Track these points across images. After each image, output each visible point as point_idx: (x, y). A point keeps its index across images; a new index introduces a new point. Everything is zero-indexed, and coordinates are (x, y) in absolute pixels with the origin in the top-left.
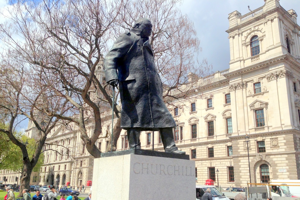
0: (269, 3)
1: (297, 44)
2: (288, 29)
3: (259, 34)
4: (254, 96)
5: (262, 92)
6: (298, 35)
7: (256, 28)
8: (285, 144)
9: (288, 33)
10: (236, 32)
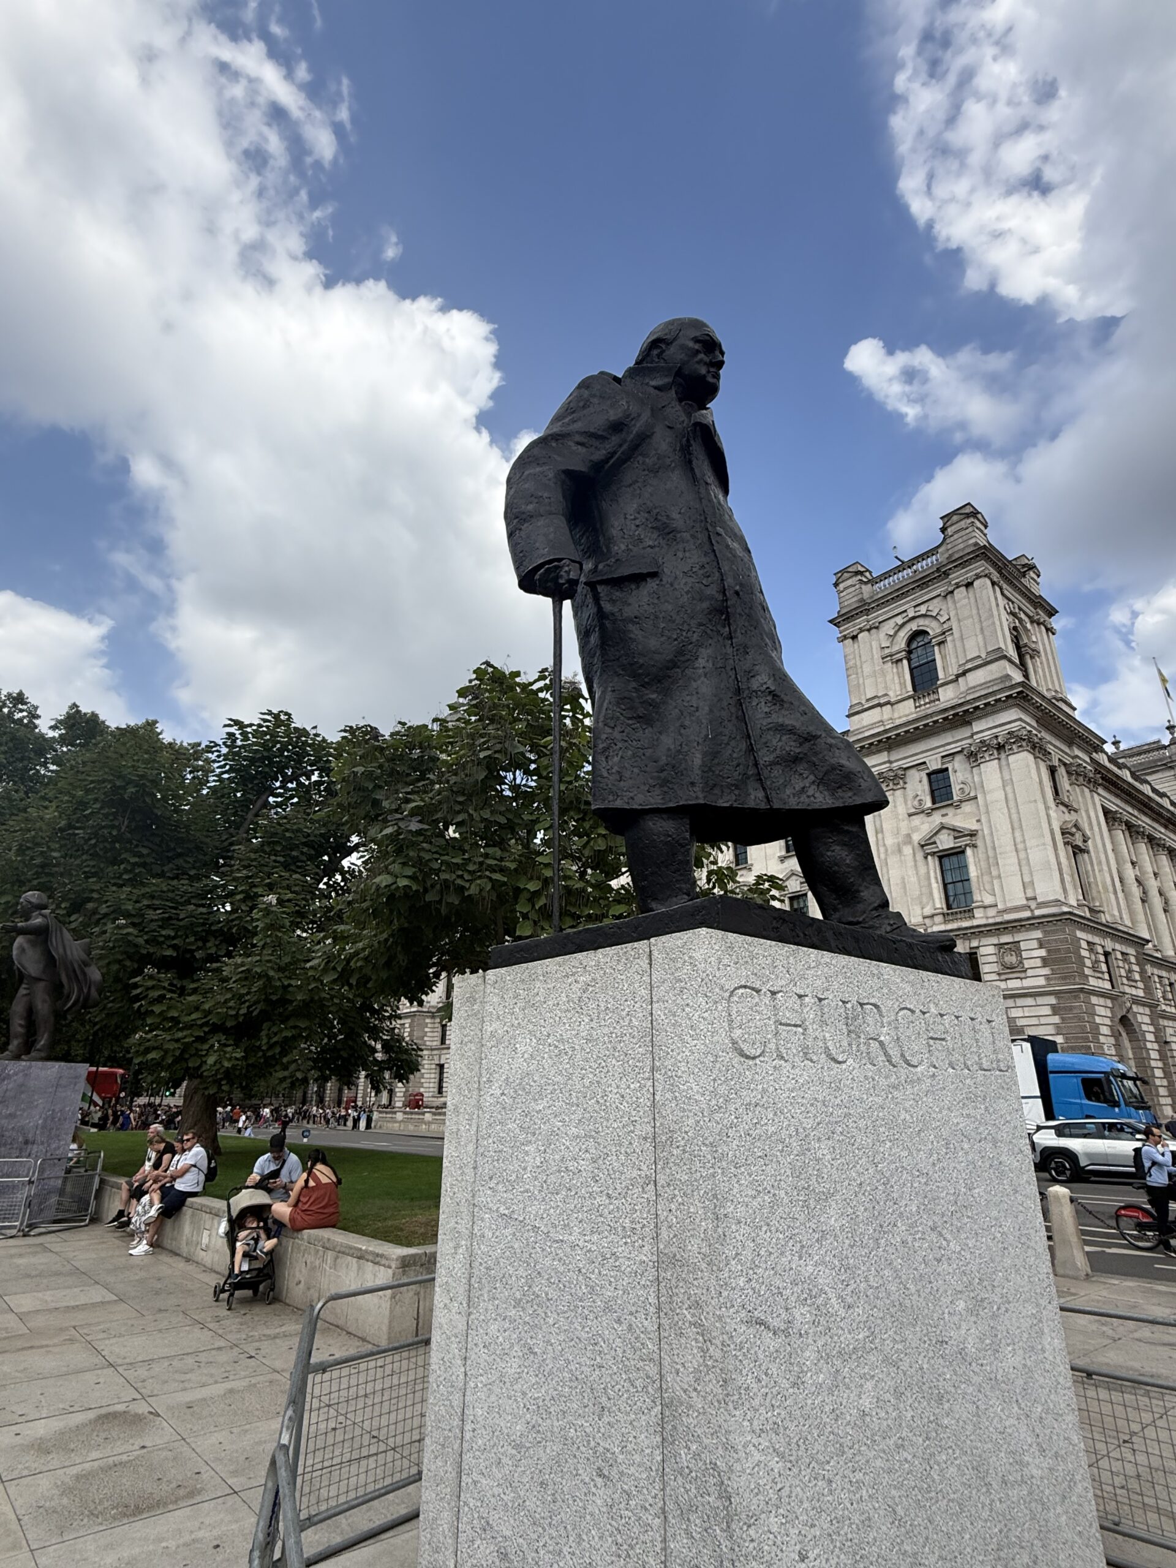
0: (956, 536)
1: (1046, 654)
2: (1017, 610)
3: (933, 628)
4: (929, 813)
5: (955, 798)
6: (1047, 630)
7: (923, 610)
8: (1045, 962)
9: (1018, 624)
10: (861, 621)
